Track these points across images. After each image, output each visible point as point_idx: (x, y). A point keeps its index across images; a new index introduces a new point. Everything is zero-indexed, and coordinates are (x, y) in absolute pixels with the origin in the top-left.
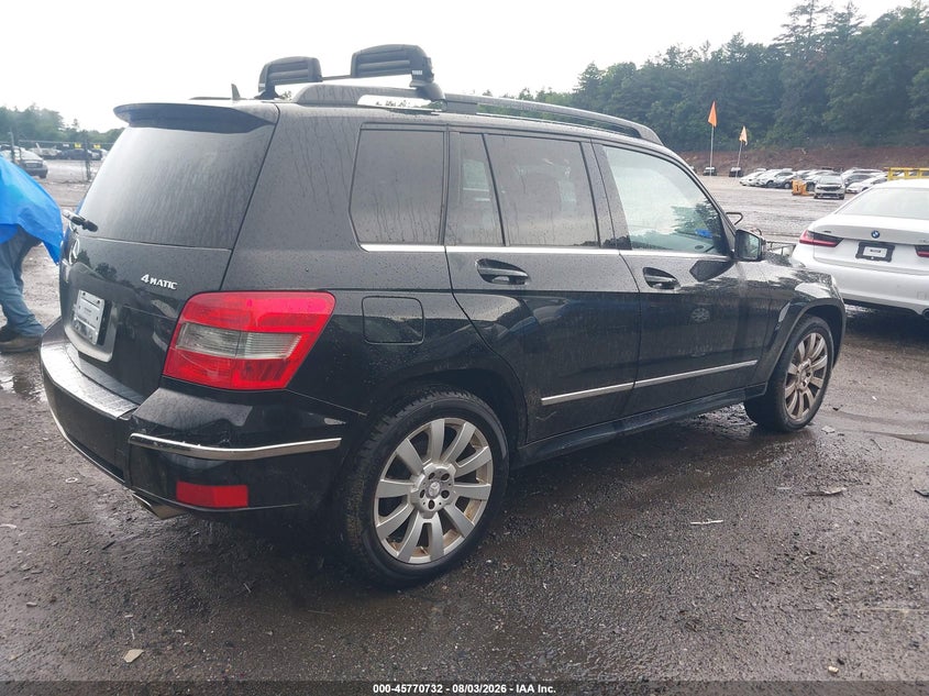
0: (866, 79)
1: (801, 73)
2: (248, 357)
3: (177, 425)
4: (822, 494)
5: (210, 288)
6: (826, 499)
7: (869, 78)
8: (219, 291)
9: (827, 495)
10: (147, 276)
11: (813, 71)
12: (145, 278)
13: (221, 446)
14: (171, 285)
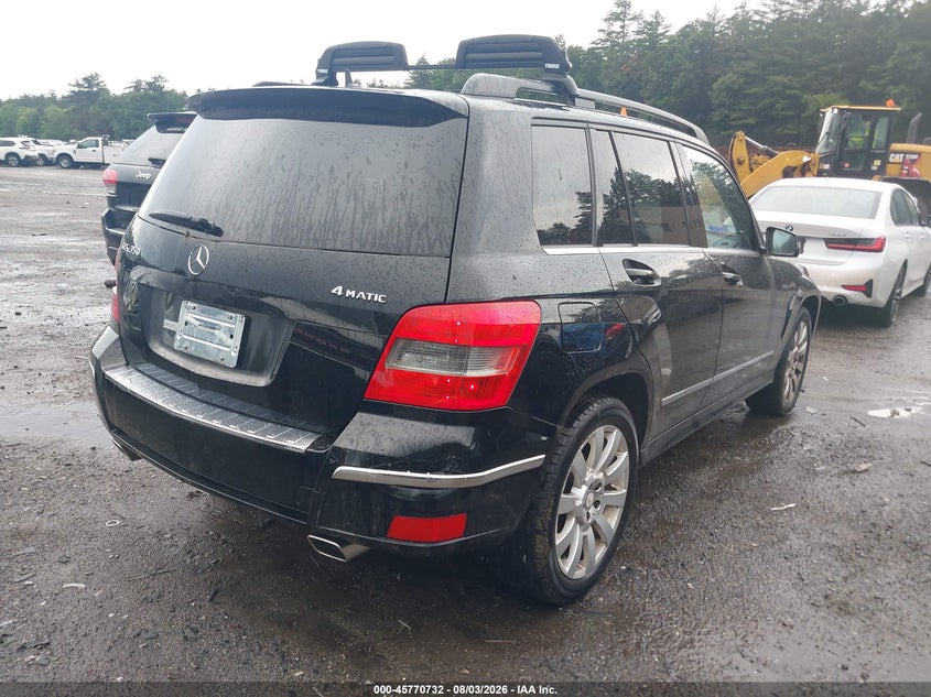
0: (675, 83)
1: (618, 76)
2: (470, 374)
3: (399, 453)
4: (855, 472)
5: (432, 300)
6: (862, 476)
7: (676, 84)
8: (444, 303)
9: (860, 472)
10: (340, 288)
11: (628, 75)
12: (339, 290)
13: (446, 473)
14: (378, 298)
